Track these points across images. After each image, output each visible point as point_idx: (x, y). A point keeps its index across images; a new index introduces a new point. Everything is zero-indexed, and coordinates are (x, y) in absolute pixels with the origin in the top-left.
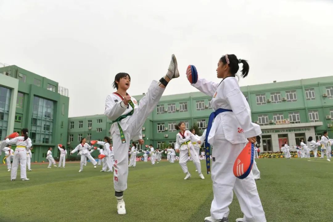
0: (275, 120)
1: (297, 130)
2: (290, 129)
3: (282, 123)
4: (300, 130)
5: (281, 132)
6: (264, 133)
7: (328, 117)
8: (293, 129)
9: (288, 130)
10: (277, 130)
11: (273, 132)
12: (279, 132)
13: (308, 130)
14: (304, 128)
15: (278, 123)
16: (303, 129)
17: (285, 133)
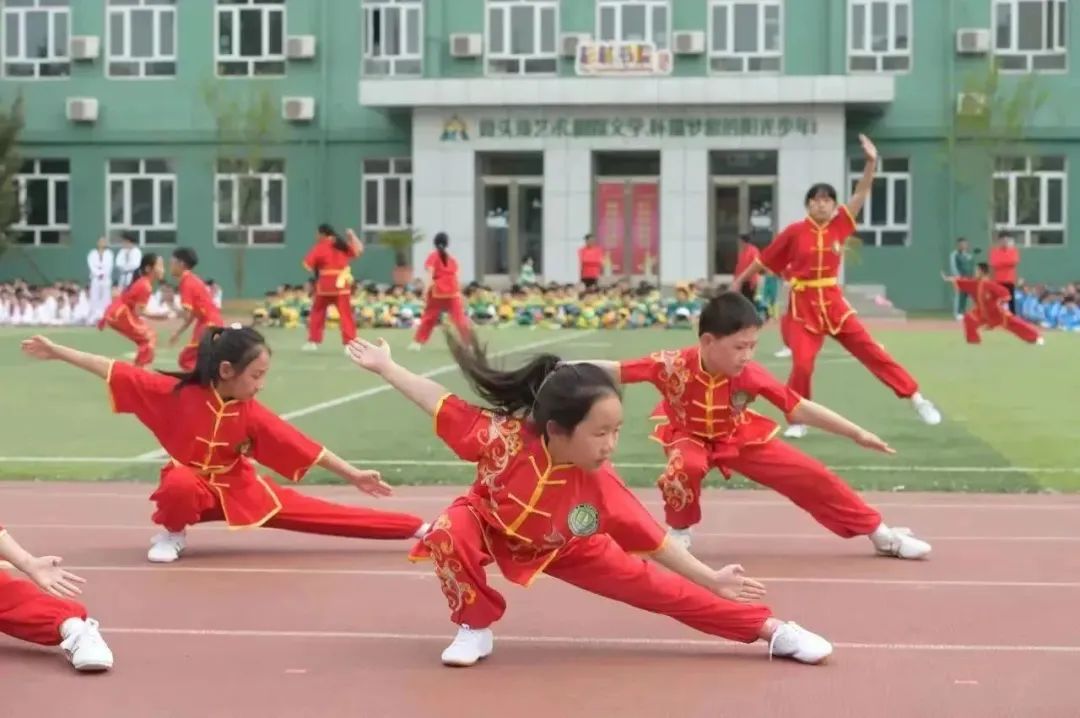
0: (608, 34)
1: (729, 127)
2: (680, 119)
3: (618, 63)
4: (746, 128)
5: (617, 131)
6: (491, 134)
7: (970, 39)
8: (703, 117)
9: (666, 124)
10: (586, 119)
11: (559, 129)
12: (603, 132)
13: (803, 128)
14: (776, 117)
15: (594, 65)
16: (767, 126)
17: (642, 142)
